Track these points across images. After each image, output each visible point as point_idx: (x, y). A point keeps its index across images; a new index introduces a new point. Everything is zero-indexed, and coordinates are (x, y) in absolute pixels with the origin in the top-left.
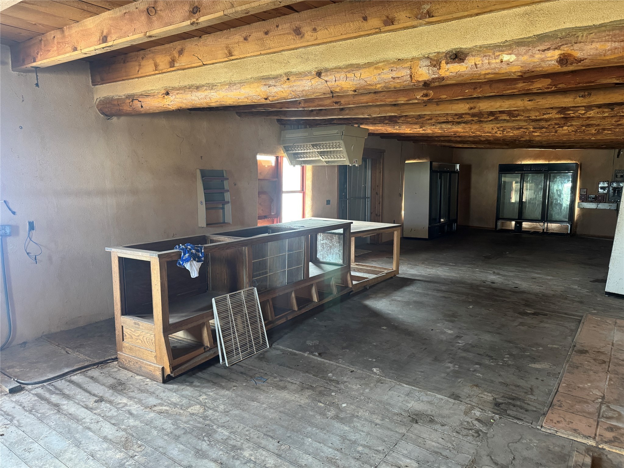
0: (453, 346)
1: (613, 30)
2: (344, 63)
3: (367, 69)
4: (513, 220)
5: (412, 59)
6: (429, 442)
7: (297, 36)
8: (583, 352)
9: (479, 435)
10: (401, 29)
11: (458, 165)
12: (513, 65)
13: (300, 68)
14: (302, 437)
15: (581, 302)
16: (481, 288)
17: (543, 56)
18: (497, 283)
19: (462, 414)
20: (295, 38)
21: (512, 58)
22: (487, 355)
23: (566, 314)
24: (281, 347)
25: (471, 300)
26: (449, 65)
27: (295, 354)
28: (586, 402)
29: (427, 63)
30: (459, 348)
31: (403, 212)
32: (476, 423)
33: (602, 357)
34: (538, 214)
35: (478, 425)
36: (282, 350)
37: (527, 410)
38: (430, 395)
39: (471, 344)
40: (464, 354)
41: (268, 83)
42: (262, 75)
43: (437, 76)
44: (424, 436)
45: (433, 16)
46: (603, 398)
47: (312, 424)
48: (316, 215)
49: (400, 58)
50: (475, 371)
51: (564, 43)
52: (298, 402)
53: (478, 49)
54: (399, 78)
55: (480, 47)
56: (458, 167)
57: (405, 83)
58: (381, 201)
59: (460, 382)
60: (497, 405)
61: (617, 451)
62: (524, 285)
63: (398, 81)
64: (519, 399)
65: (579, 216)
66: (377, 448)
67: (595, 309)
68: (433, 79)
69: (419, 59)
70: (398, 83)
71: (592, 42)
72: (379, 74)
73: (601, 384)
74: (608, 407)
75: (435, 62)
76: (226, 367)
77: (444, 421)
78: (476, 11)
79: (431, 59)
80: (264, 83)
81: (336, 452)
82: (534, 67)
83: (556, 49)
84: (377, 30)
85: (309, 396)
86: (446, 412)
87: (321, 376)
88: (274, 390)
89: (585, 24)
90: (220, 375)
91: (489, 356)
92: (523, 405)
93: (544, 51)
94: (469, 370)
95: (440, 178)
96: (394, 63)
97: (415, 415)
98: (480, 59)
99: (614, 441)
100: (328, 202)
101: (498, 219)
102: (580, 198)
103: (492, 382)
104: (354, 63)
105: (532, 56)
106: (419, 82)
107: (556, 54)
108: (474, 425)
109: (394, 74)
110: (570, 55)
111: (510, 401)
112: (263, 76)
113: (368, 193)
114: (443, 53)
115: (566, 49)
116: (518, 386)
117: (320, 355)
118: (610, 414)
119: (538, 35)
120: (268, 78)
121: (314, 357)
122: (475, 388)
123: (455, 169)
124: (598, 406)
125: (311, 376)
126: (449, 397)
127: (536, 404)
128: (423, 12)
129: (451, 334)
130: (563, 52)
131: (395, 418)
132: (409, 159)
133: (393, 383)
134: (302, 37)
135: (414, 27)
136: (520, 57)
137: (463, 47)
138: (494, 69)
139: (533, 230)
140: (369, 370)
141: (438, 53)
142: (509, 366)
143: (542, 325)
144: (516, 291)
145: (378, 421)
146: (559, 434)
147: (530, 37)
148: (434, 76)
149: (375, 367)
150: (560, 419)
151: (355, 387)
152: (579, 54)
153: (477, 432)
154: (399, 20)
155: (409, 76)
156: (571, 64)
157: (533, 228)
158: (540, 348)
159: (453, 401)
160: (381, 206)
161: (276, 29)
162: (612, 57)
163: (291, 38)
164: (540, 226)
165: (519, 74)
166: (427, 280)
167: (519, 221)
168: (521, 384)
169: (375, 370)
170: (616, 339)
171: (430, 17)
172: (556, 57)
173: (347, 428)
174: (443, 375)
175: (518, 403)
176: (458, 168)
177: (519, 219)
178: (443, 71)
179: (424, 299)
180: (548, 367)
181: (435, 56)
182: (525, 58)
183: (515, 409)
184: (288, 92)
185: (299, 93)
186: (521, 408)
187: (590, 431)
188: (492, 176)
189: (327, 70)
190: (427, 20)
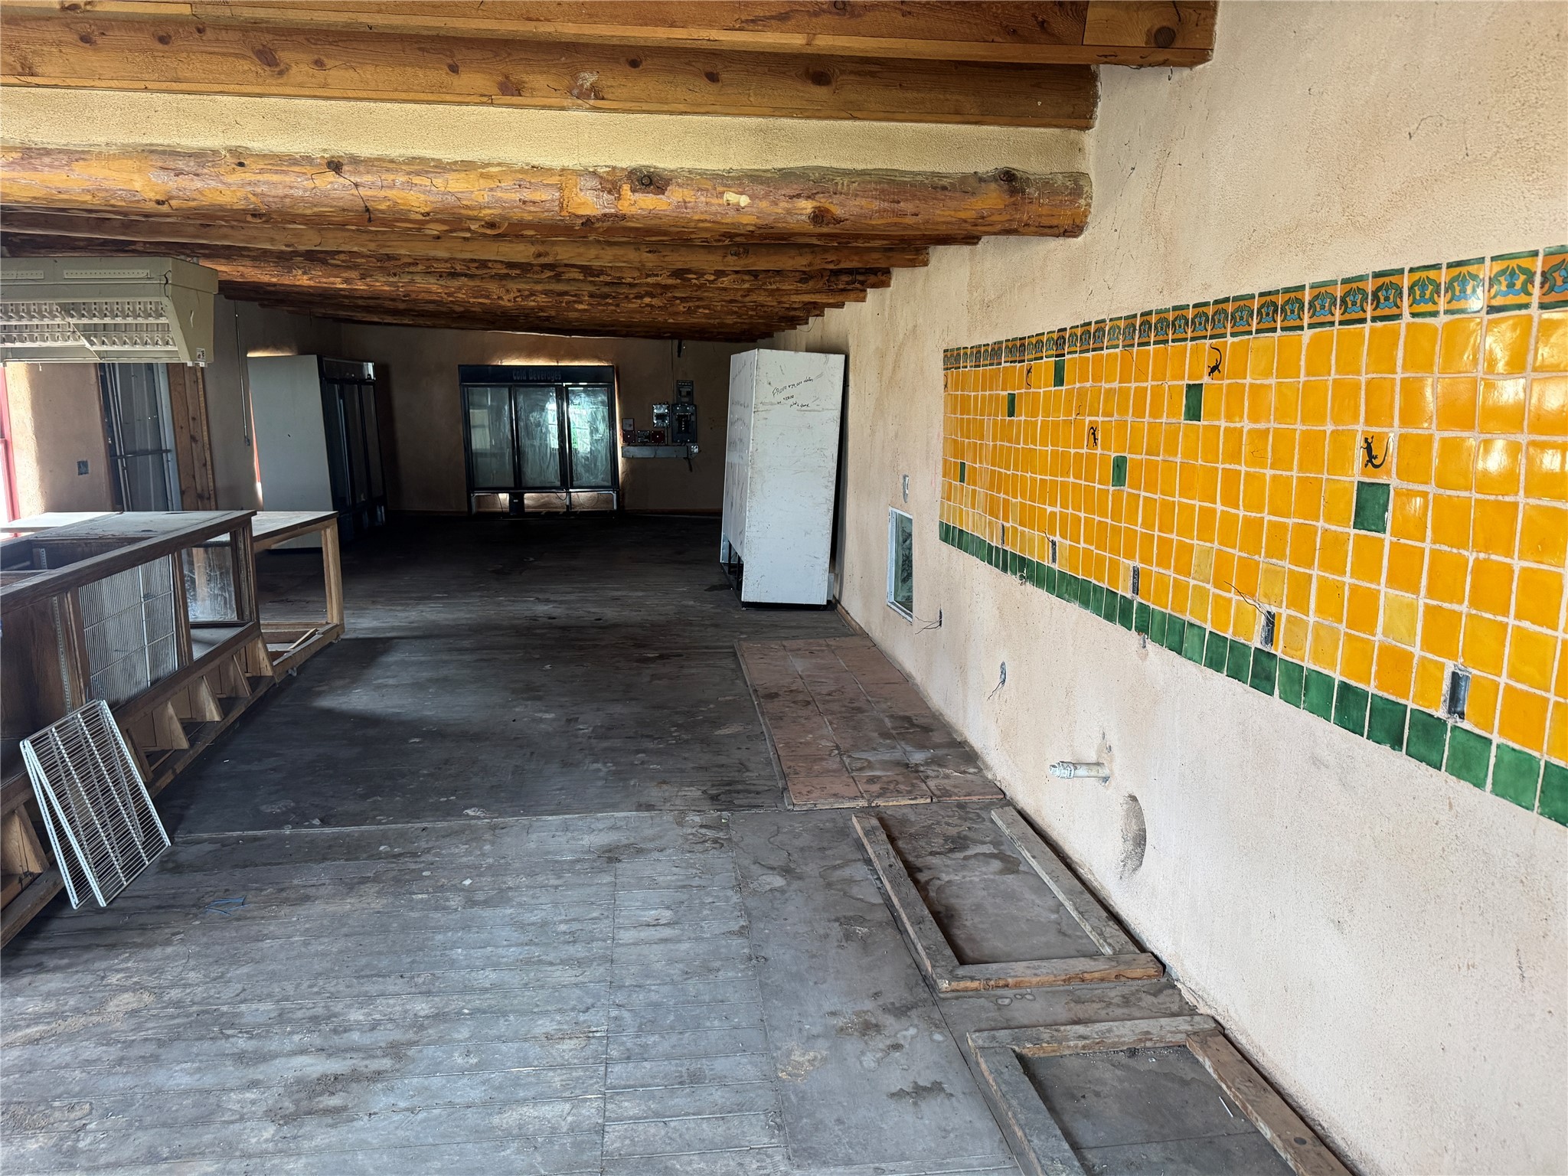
0: (576, 736)
1: (880, 183)
2: (402, 151)
3: (463, 175)
4: (503, 490)
5: (563, 170)
6: (661, 878)
7: (267, 68)
8: (772, 696)
9: (722, 845)
10: (535, 107)
11: (370, 366)
12: (746, 214)
13: (274, 142)
14: (438, 953)
15: (716, 626)
16: (538, 631)
17: (790, 206)
18: (560, 617)
19: (676, 826)
20: (260, 71)
21: (744, 200)
22: (642, 736)
23: (707, 648)
24: (205, 836)
25: (537, 656)
26: (637, 194)
27: (255, 839)
28: (822, 759)
29: (594, 183)
30: (590, 737)
31: (259, 486)
32: (703, 831)
33: (800, 697)
34: (553, 475)
35: (710, 833)
36: (211, 841)
37: (758, 793)
38: (604, 818)
39: (602, 726)
40: (606, 744)
41: (172, 165)
42: (146, 140)
43: (613, 211)
44: (647, 873)
45: (603, 99)
46: (837, 747)
47: (437, 929)
48: (56, 505)
49: (536, 163)
50: (643, 763)
51: (819, 190)
52: (364, 909)
53: (687, 174)
54: (534, 203)
55: (690, 172)
56: (370, 369)
57: (546, 214)
58: (208, 459)
59: (634, 785)
60: (714, 798)
61: (895, 803)
62: (610, 613)
63: (532, 209)
64: (738, 782)
65: (626, 473)
66: (590, 916)
67: (742, 633)
68: (605, 215)
69: (578, 173)
70: (530, 212)
71: (857, 195)
72: (491, 190)
73: (824, 732)
74: (850, 756)
75: (610, 183)
76: (103, 911)
77: (657, 844)
78: (682, 107)
79: (601, 177)
80: (160, 164)
81: (527, 948)
82: (776, 221)
83: (808, 197)
84: (485, 99)
85: (378, 892)
86: (649, 832)
87: (365, 855)
88: (286, 910)
89: (844, 166)
90: (103, 929)
91: (647, 736)
92: (748, 787)
93: (791, 197)
94: (632, 764)
95: (342, 396)
96: (522, 171)
97: (606, 851)
98: (692, 193)
99: (885, 793)
100: (83, 467)
101: (472, 487)
102: (625, 439)
103: (682, 771)
104: (428, 156)
105: (775, 203)
106: (578, 216)
107: (807, 206)
108: (705, 835)
109: (527, 195)
110: (828, 211)
111: (727, 788)
112: (151, 145)
113: (168, 441)
114: (623, 169)
115: (823, 201)
116: (723, 766)
117: (325, 822)
118: (859, 765)
119: (780, 170)
120: (173, 153)
121: (311, 831)
122: (665, 787)
123: (363, 375)
124: (838, 759)
125: (342, 862)
126: (637, 811)
127: (762, 782)
128: (582, 85)
129: (553, 720)
130: (818, 204)
131: (578, 867)
132: (255, 349)
133: (524, 820)
134: (281, 73)
135: (562, 109)
136: (757, 201)
137: (661, 165)
138: (715, 214)
139: (544, 510)
140: (460, 816)
141: (614, 168)
142: (687, 741)
143: (686, 671)
144: (602, 626)
145: (553, 882)
146: (819, 807)
147: (768, 171)
148: (607, 211)
149: (467, 808)
150: (810, 788)
151: (459, 851)
152: (838, 211)
153: (715, 841)
154: (533, 89)
155: (557, 203)
156: (827, 224)
157: (544, 505)
158: (712, 706)
159: (646, 814)
160: (210, 472)
161: (197, 35)
162: (879, 222)
163: (246, 68)
164: (558, 499)
165: (751, 228)
166: (415, 634)
167: (517, 493)
168: (723, 762)
169: (470, 812)
170: (800, 670)
171: (597, 98)
172: (809, 211)
173: (509, 911)
174: (600, 783)
175: (740, 787)
176: (371, 372)
177: (515, 488)
178: (626, 204)
179: (444, 672)
180: (741, 729)
181: (608, 172)
182: (764, 204)
183: (741, 796)
184: (238, 194)
185: (271, 199)
186: (749, 792)
187: (852, 791)
188: (441, 392)
189: (355, 160)
190: (592, 102)
